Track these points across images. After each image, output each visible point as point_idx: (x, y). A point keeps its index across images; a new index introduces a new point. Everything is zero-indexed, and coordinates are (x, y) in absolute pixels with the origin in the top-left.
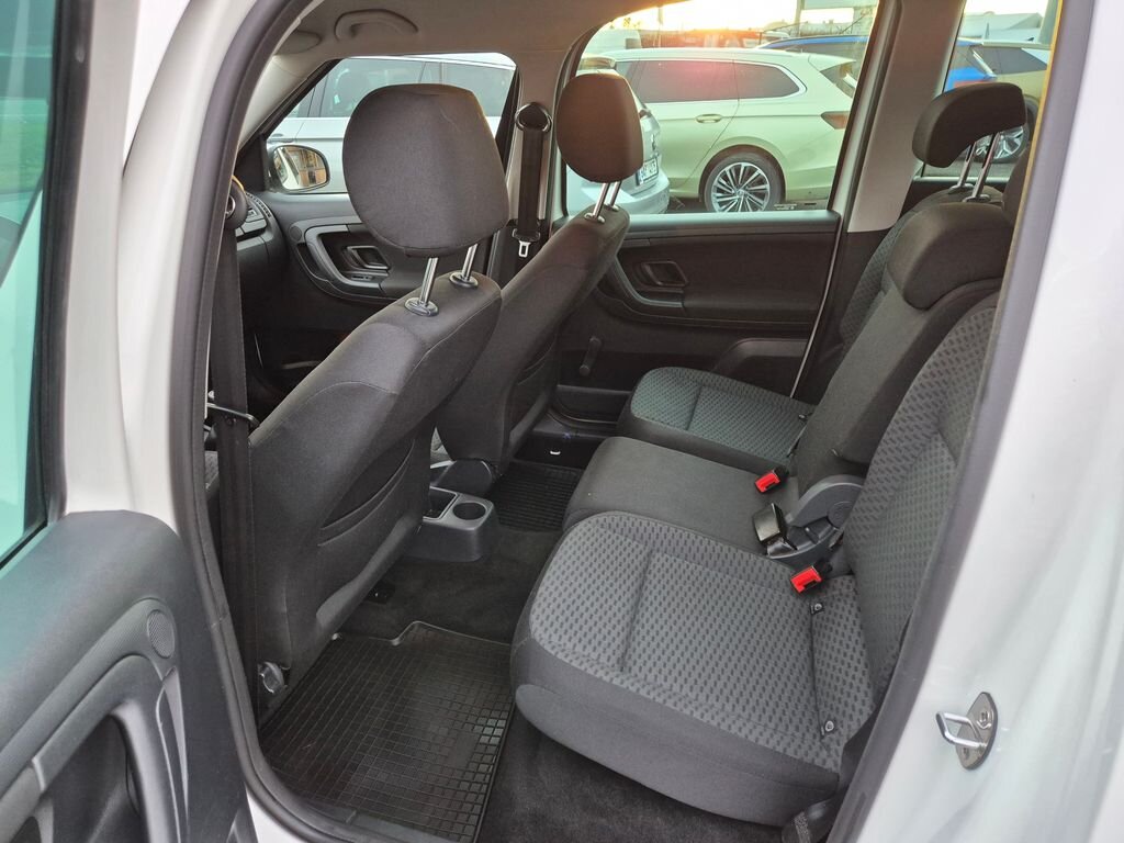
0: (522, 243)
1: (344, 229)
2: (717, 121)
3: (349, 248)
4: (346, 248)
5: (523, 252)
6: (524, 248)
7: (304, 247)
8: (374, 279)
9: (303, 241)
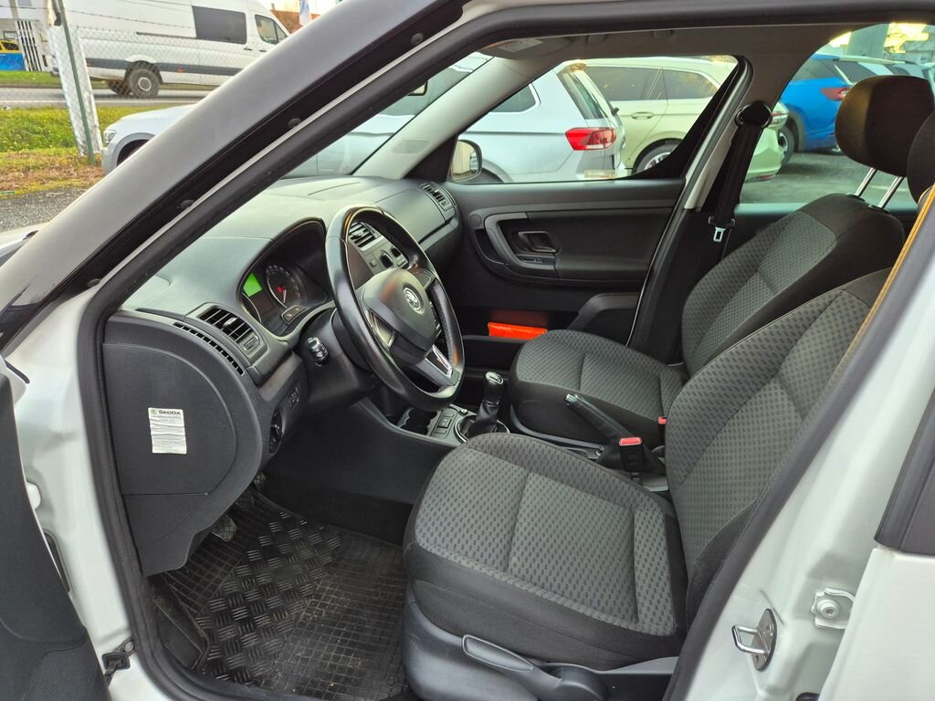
0: (718, 229)
1: (523, 216)
2: (649, 117)
3: (521, 234)
4: (517, 233)
5: (718, 237)
6: (719, 233)
7: (483, 233)
8: (545, 261)
9: (481, 227)
